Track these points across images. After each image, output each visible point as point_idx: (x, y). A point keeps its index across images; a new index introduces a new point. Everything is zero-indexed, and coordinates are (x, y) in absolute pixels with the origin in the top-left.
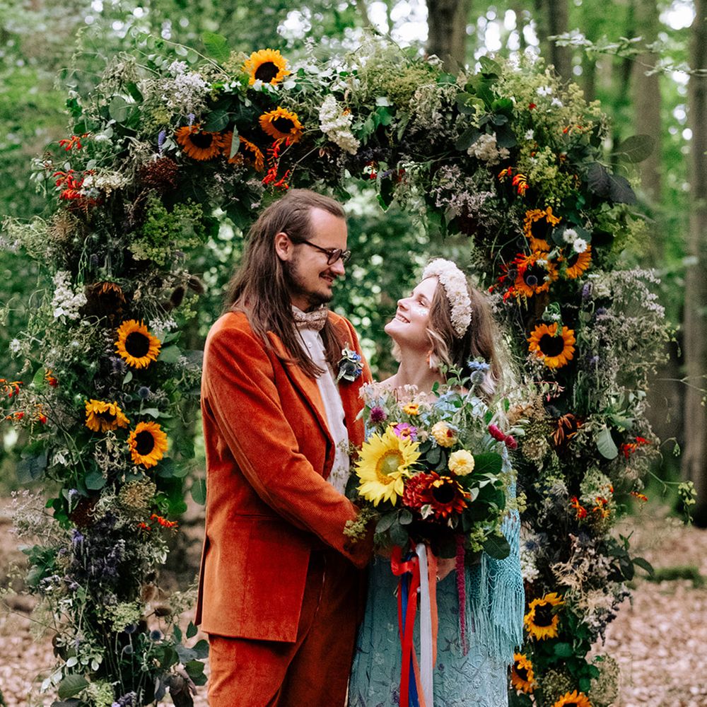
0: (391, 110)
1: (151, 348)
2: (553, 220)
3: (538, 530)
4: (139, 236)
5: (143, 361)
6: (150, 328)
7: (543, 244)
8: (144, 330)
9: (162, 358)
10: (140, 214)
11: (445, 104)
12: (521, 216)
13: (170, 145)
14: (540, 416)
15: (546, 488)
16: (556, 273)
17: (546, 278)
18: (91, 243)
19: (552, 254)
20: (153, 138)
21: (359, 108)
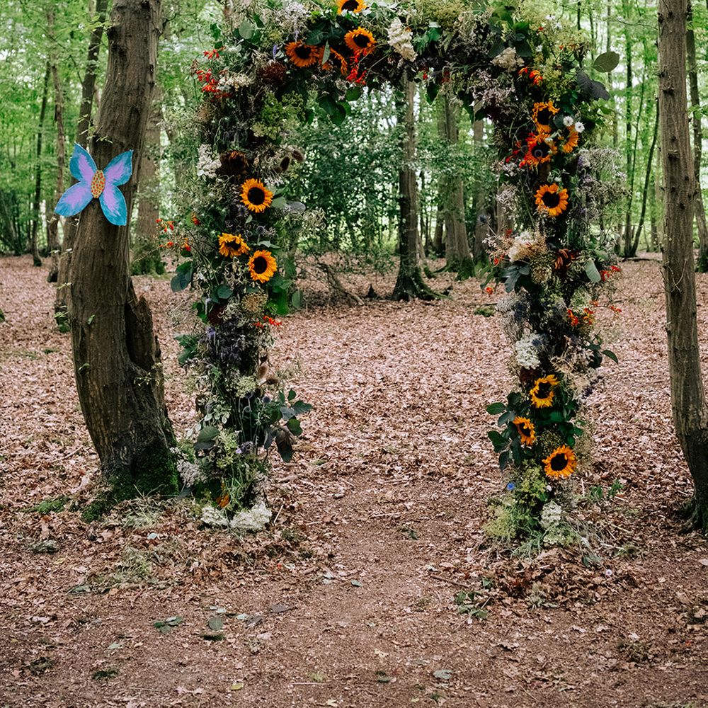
0: (439, 31)
1: (266, 198)
2: (554, 110)
3: (539, 332)
4: (258, 120)
5: (261, 207)
6: (265, 185)
7: (547, 128)
8: (261, 185)
9: (273, 205)
10: (259, 103)
11: (479, 27)
12: (530, 108)
13: (281, 54)
14: (544, 250)
15: (548, 303)
16: (556, 148)
17: (550, 152)
18: (224, 124)
19: (554, 135)
20: (269, 50)
21: (417, 28)
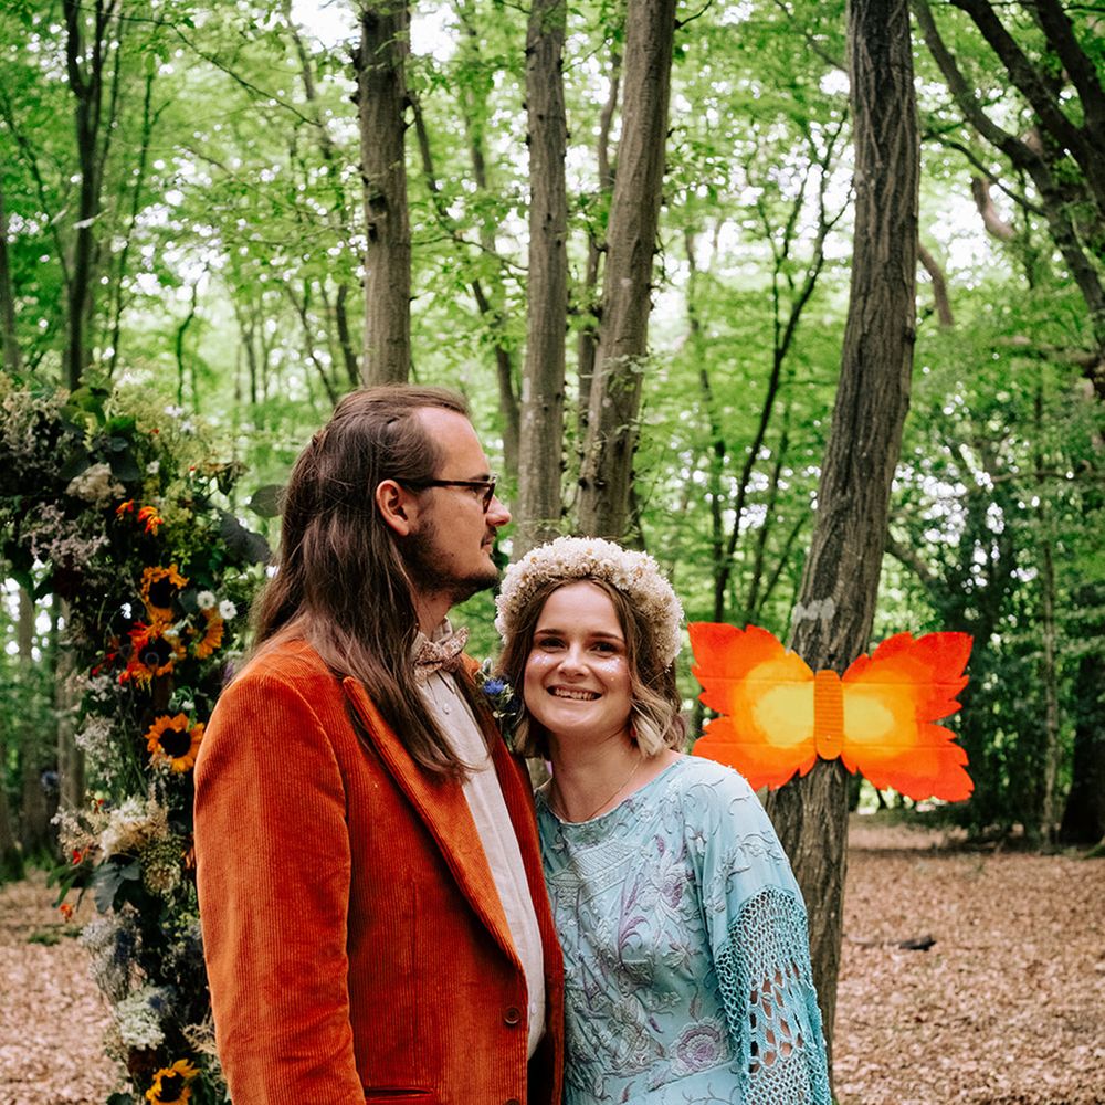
2: (180, 582)
3: (159, 983)
7: (167, 614)
11: (43, 424)
12: (138, 576)
14: (164, 835)
15: (175, 929)
16: (183, 650)
17: (173, 655)
19: (181, 624)
